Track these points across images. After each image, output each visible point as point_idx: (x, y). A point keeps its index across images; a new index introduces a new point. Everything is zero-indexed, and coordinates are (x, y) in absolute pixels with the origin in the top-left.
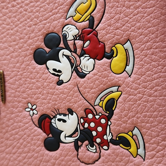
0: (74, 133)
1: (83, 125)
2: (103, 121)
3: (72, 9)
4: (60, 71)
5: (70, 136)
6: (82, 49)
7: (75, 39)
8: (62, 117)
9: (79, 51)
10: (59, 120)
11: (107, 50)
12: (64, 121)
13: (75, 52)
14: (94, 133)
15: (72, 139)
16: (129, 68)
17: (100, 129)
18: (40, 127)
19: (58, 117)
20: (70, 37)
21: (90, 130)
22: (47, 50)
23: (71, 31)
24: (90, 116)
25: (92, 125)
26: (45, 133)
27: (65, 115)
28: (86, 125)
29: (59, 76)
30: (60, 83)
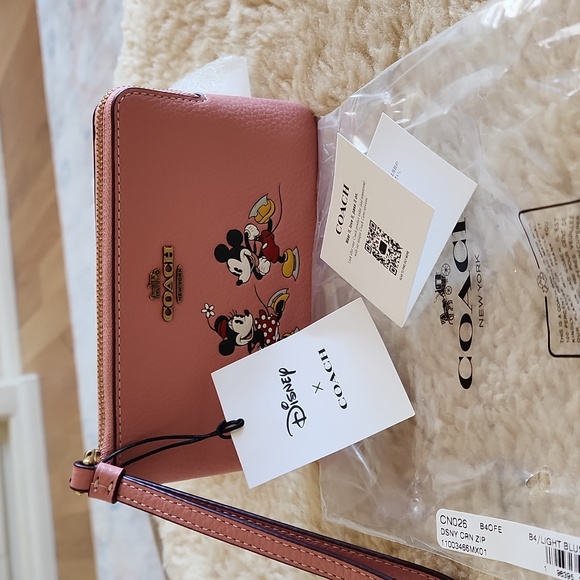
0: (248, 335)
1: (257, 326)
2: (273, 322)
3: (255, 210)
4: (240, 271)
5: (245, 338)
6: (261, 252)
7: (255, 240)
8: (239, 318)
9: (258, 253)
10: (237, 321)
11: (281, 255)
12: (242, 323)
13: (255, 252)
14: (265, 334)
15: (246, 342)
16: (295, 273)
17: (270, 330)
18: (216, 330)
19: (236, 318)
20: (251, 238)
21: (262, 331)
22: (230, 248)
23: (253, 232)
24: (263, 317)
25: (265, 326)
26: (220, 335)
27: (242, 316)
28: (259, 327)
29: (239, 275)
30: (240, 283)
